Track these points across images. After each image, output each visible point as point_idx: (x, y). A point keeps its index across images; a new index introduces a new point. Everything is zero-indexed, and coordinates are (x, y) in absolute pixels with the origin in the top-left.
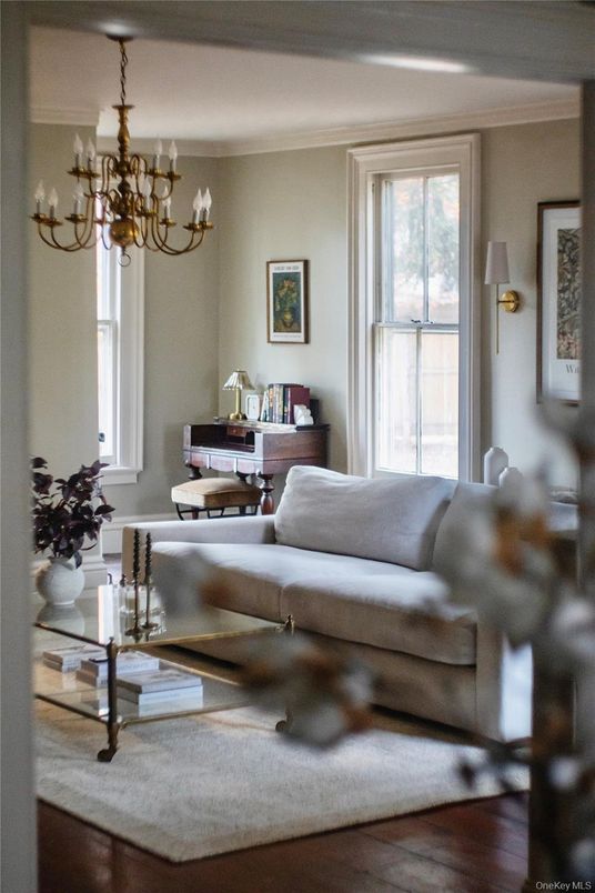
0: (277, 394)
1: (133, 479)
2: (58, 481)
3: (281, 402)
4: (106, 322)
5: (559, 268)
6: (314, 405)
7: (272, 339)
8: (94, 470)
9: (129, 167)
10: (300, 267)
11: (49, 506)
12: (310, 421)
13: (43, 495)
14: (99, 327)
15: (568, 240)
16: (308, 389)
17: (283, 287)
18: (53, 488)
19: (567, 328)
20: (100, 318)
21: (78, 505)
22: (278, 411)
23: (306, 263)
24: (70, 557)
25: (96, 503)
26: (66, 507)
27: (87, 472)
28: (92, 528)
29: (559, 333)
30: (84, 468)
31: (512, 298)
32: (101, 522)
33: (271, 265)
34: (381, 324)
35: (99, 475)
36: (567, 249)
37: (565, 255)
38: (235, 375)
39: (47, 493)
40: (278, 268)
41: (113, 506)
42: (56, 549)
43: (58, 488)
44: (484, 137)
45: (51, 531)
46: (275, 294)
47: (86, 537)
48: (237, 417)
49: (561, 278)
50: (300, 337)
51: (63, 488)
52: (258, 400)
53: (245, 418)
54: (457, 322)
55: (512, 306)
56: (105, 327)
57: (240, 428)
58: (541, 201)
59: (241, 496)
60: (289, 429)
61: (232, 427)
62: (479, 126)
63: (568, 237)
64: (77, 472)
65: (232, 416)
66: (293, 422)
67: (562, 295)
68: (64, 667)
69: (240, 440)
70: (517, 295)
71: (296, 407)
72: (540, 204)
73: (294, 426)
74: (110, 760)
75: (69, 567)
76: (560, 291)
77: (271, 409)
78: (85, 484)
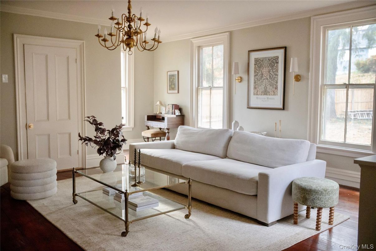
0: (171, 107)
1: (131, 130)
2: (108, 131)
3: (172, 109)
4: (124, 88)
5: (254, 69)
6: (180, 110)
7: (169, 92)
8: (120, 127)
9: (132, 19)
10: (177, 72)
11: (105, 139)
12: (180, 114)
13: (103, 135)
14: (122, 89)
15: (257, 61)
16: (179, 106)
17: (172, 78)
18: (106, 133)
19: (257, 86)
20: (122, 87)
21: (114, 139)
22: (171, 111)
23: (178, 71)
24: (111, 157)
25: (120, 138)
26: (110, 139)
27: (118, 127)
28: (119, 146)
29: (254, 88)
30: (117, 126)
31: (239, 78)
32: (122, 144)
33: (168, 72)
34: (199, 87)
35: (122, 128)
36: (257, 64)
37: (256, 65)
38: (159, 102)
39: (104, 134)
40: (170, 73)
41: (126, 139)
42: (107, 154)
43: (108, 133)
44: (231, 33)
45: (105, 148)
46: (169, 80)
47: (117, 150)
48: (159, 113)
49: (255, 72)
50: (177, 91)
51: (109, 133)
52: (165, 108)
53: (161, 113)
54: (222, 86)
55: (240, 80)
56: (124, 89)
57: (160, 116)
58: (249, 50)
59: (161, 134)
60: (174, 116)
61: (158, 116)
62: (230, 30)
63: (258, 60)
64: (114, 128)
65: (158, 113)
66: (175, 114)
67: (255, 77)
68: (110, 194)
69: (160, 119)
70: (241, 78)
71: (176, 110)
72: (249, 51)
73: (175, 115)
74: (126, 236)
75: (111, 160)
76: (255, 76)
77: (169, 111)
78: (117, 132)
